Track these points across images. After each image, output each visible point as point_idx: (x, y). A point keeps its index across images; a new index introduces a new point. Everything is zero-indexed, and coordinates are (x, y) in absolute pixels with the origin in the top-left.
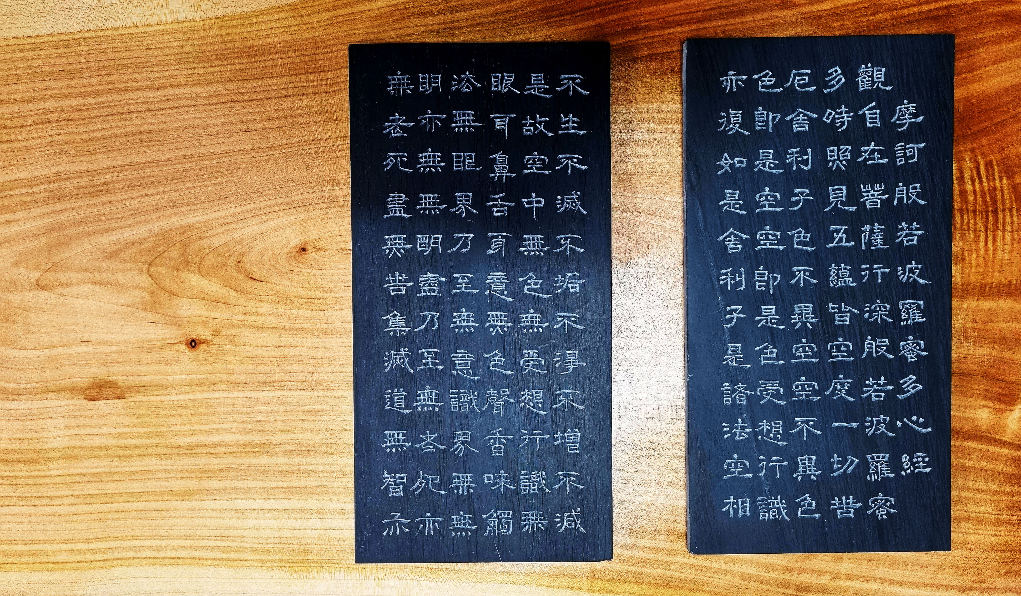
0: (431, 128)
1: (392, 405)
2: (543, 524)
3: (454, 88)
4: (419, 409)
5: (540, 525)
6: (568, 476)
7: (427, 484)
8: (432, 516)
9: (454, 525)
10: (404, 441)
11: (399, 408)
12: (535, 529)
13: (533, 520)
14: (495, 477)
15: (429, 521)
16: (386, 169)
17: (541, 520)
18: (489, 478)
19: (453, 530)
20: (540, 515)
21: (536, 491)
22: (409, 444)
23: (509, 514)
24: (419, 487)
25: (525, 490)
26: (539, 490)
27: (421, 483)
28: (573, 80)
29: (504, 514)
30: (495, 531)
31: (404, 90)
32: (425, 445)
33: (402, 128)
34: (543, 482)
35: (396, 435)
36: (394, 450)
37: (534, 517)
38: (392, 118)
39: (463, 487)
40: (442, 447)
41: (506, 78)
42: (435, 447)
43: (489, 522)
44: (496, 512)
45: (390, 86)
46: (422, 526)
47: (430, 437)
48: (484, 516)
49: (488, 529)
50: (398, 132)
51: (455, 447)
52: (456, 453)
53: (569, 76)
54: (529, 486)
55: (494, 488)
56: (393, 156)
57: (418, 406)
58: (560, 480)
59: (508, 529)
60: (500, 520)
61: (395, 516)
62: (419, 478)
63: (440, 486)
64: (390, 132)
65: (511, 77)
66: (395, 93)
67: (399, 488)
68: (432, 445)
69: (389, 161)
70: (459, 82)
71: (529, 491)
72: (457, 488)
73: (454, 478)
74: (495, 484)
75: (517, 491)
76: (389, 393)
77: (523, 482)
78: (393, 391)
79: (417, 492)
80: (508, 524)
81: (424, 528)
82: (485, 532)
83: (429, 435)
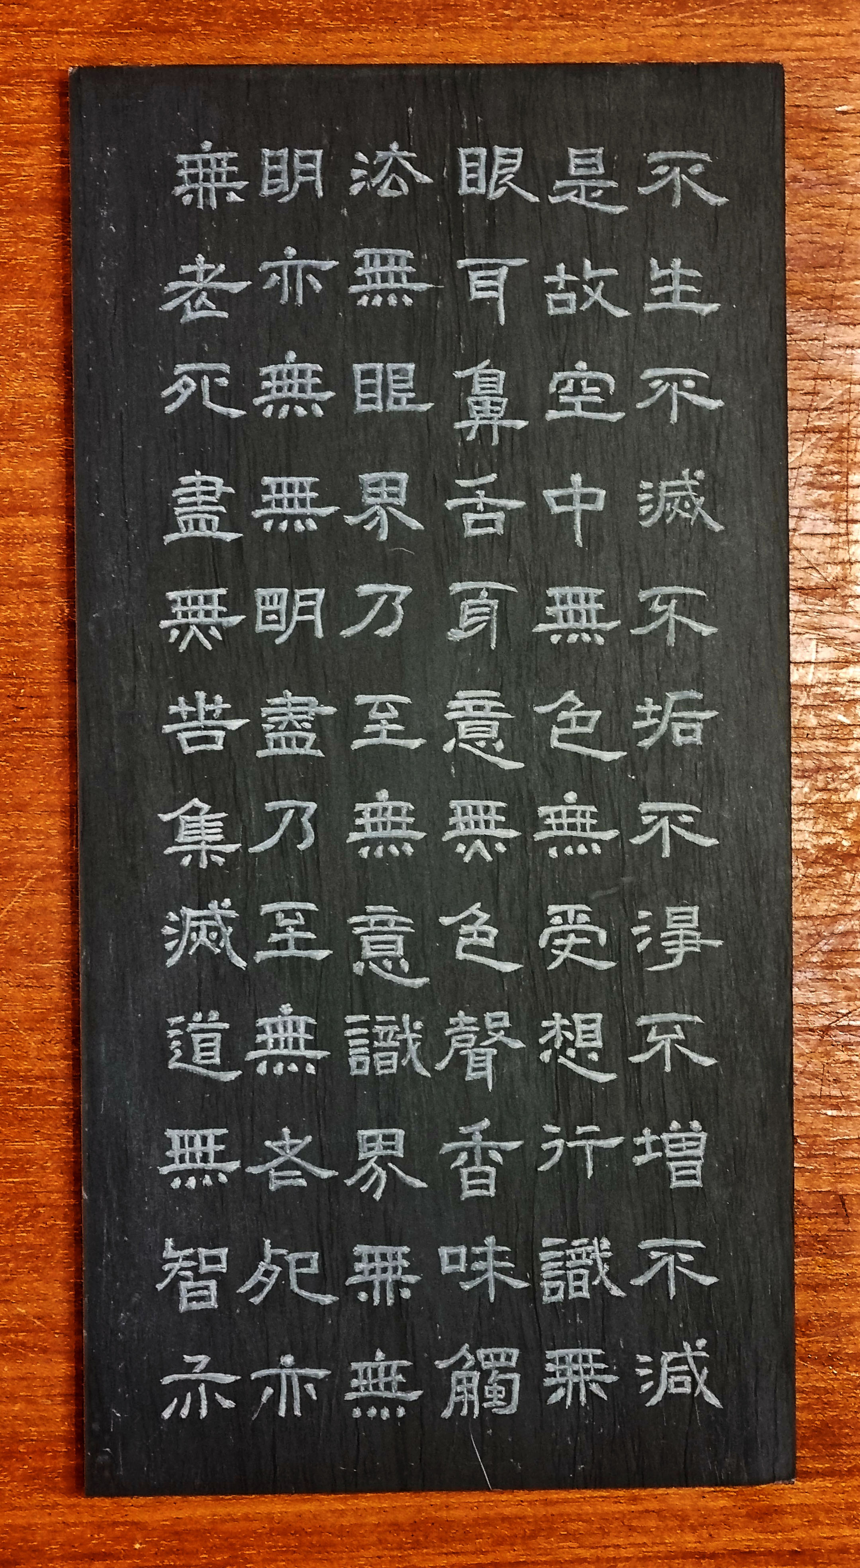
0: (293, 295)
1: (187, 1058)
2: (603, 1385)
3: (356, 189)
4: (262, 1069)
5: (594, 1387)
6: (672, 1250)
7: (284, 1275)
8: (298, 1364)
9: (357, 1389)
10: (220, 1157)
11: (207, 1067)
12: (583, 1398)
13: (576, 1373)
14: (471, 1258)
15: (289, 1378)
16: (169, 409)
17: (598, 1371)
18: (454, 1259)
19: (357, 1402)
20: (596, 1359)
21: (586, 1294)
22: (234, 1166)
23: (509, 1358)
24: (261, 1286)
25: (554, 1291)
26: (592, 1288)
27: (267, 1273)
28: (685, 165)
29: (497, 1357)
30: (471, 1404)
31: (222, 194)
32: (278, 1169)
33: (213, 295)
34: (603, 1269)
35: (198, 1141)
36: (192, 1182)
37: (577, 1367)
38: (186, 269)
39: (383, 1284)
40: (326, 1174)
41: (499, 161)
42: (306, 1174)
43: (453, 1380)
44: (472, 1351)
45: (180, 181)
46: (269, 1391)
47: (292, 1147)
48: (441, 1365)
49: (453, 1398)
50: (203, 307)
51: (362, 1171)
52: (364, 1189)
53: (673, 155)
54: (564, 1278)
55: (466, 1286)
56: (188, 373)
57: (257, 1061)
58: (651, 1263)
59: (508, 1399)
60: (485, 1375)
61: (194, 1365)
62: (262, 1258)
63: (317, 1283)
64: (181, 308)
65: (514, 157)
66: (195, 201)
67: (207, 1288)
68: (297, 1167)
69: (177, 386)
70: (373, 170)
71: (566, 1292)
72: (368, 1287)
73: (359, 1259)
74: (471, 1275)
75: (534, 1292)
76: (177, 1026)
77: (548, 1270)
78: (189, 1019)
79: (257, 1300)
80: (508, 1384)
81: (275, 1400)
82: (445, 1406)
83: (288, 1141)
